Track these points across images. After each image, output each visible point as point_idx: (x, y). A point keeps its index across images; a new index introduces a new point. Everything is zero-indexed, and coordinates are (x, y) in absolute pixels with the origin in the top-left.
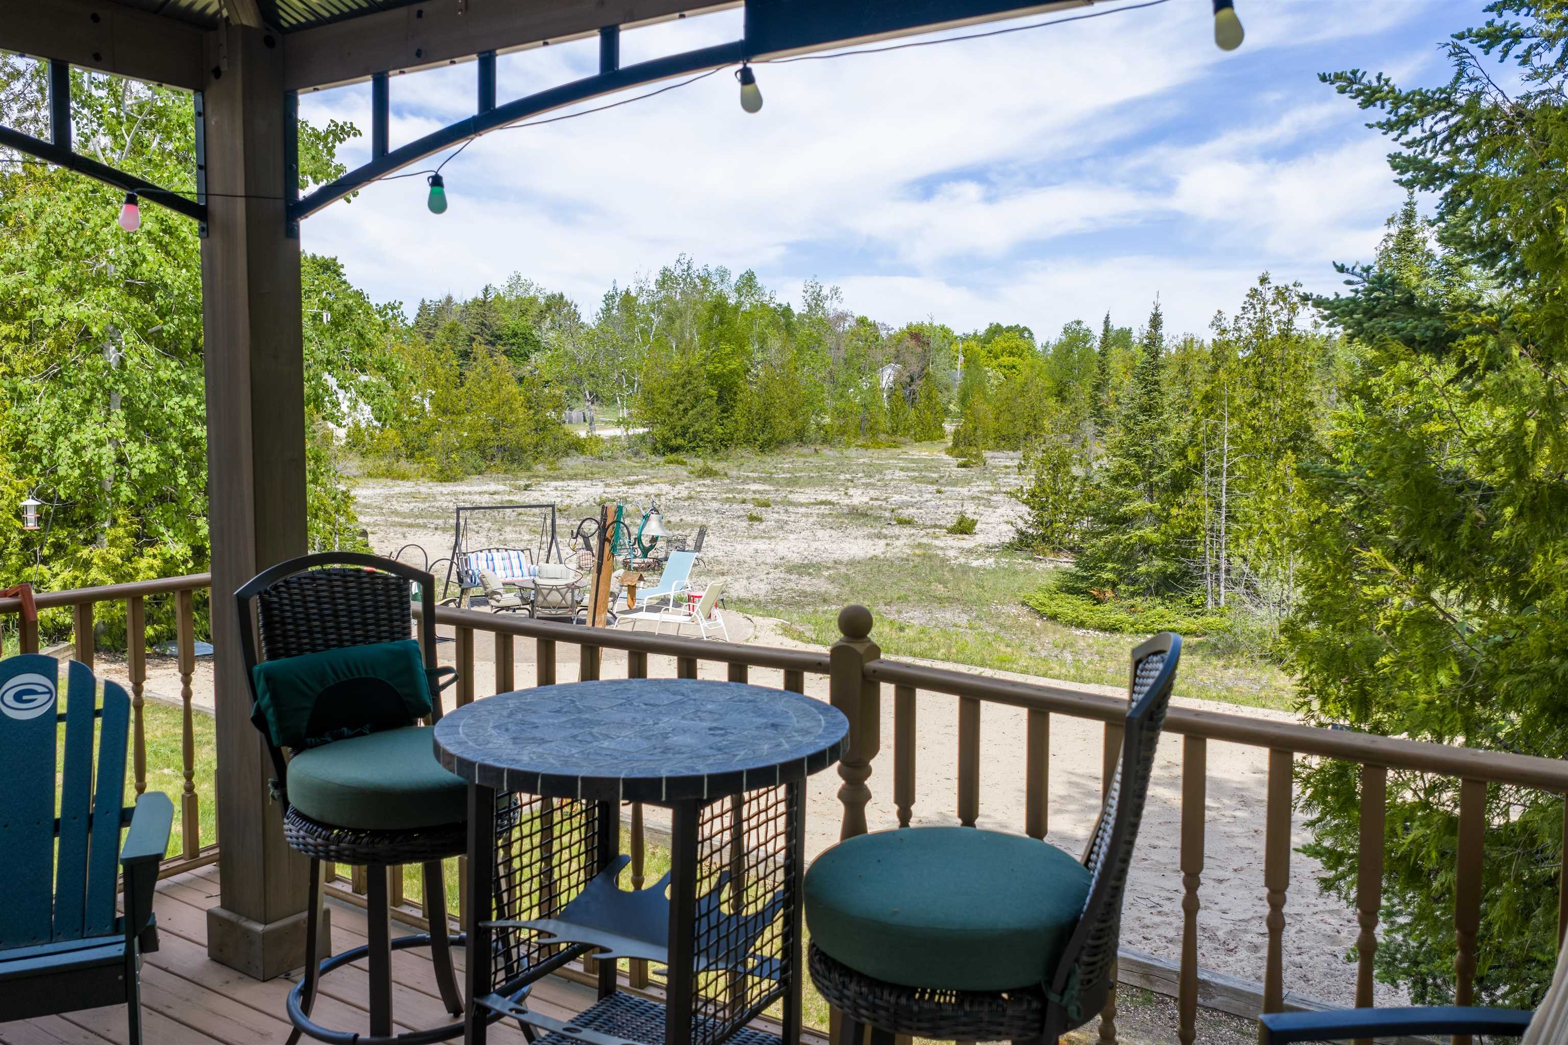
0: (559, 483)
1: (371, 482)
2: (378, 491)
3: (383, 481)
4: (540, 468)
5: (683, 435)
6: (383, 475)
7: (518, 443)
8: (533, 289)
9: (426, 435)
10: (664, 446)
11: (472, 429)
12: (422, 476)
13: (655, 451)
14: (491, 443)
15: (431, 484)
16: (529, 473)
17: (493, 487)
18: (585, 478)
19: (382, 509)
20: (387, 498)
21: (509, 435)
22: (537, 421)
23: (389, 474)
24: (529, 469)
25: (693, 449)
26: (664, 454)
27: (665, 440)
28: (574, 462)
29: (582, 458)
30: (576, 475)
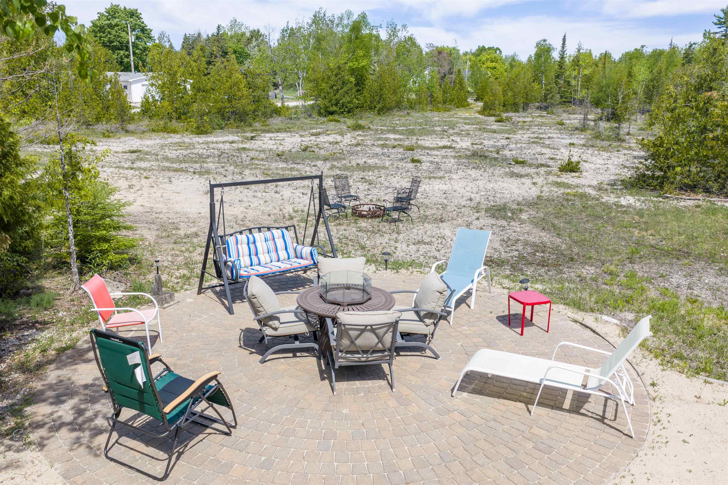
0: (271, 135)
1: (154, 135)
2: (158, 141)
3: (161, 134)
4: (257, 125)
5: (336, 105)
6: (162, 130)
7: (243, 110)
8: (243, 27)
9: (187, 105)
10: (326, 111)
11: (216, 101)
12: (186, 131)
13: (320, 114)
14: (227, 110)
15: (191, 136)
16: (251, 128)
17: (231, 138)
18: (286, 131)
19: (157, 155)
20: (162, 147)
21: (239, 105)
22: (254, 96)
23: (166, 130)
24: (251, 125)
25: (342, 113)
26: (325, 116)
27: (326, 107)
28: (276, 121)
29: (280, 119)
30: (279, 129)
